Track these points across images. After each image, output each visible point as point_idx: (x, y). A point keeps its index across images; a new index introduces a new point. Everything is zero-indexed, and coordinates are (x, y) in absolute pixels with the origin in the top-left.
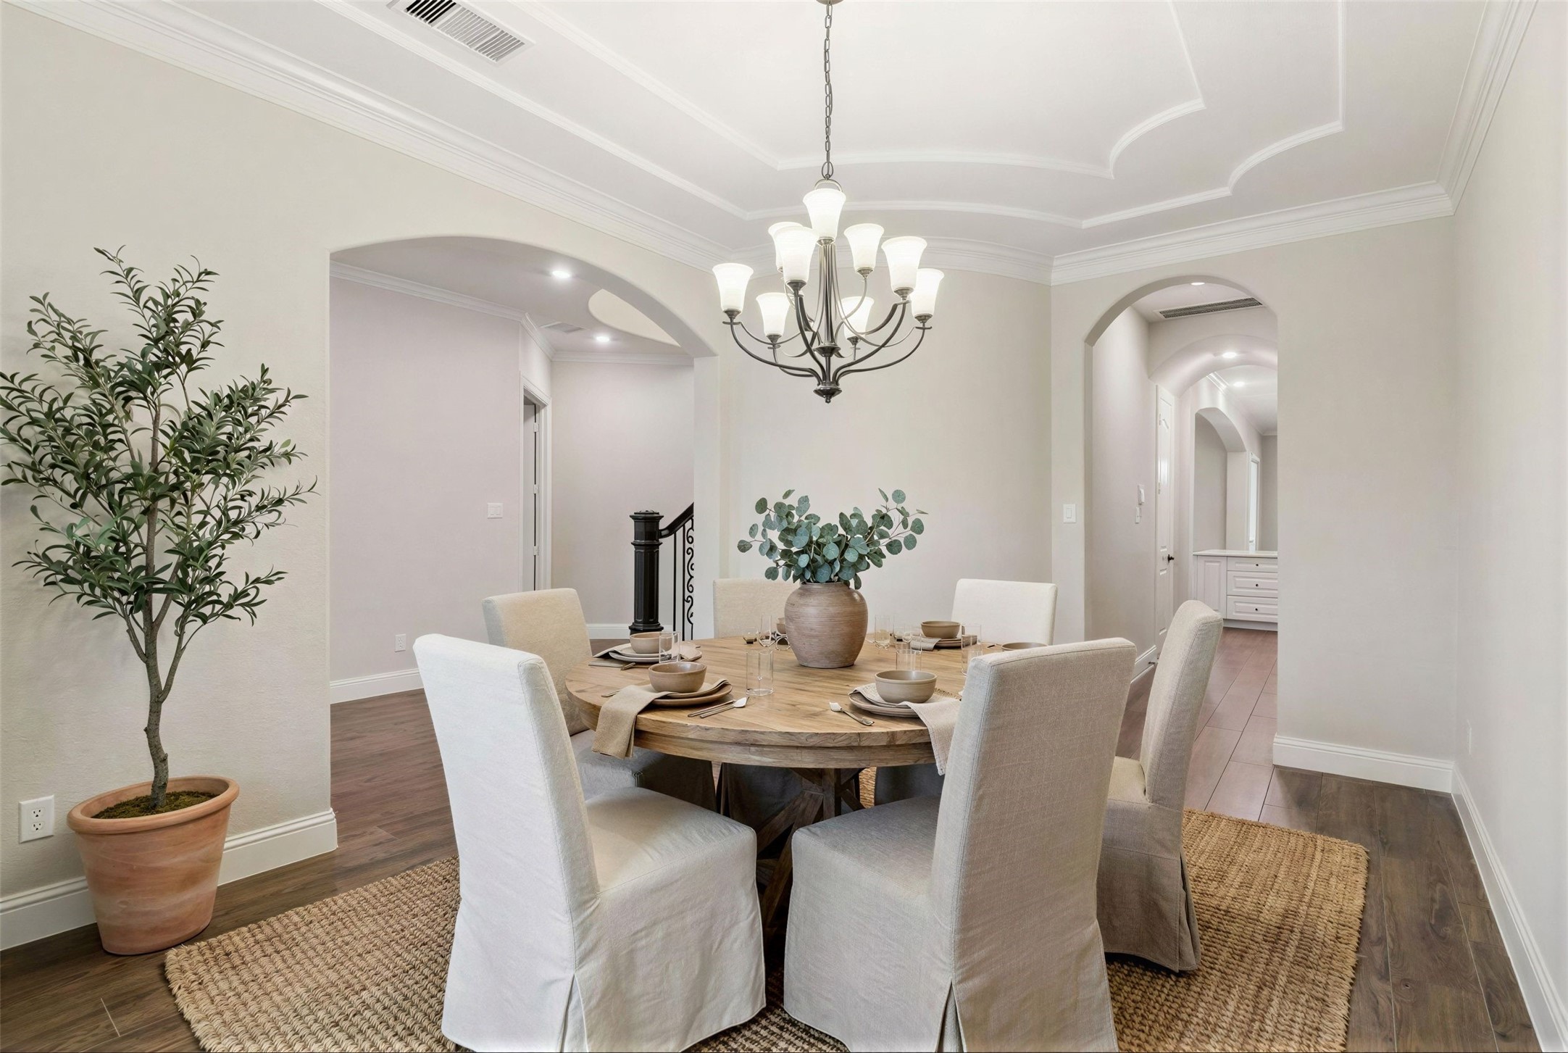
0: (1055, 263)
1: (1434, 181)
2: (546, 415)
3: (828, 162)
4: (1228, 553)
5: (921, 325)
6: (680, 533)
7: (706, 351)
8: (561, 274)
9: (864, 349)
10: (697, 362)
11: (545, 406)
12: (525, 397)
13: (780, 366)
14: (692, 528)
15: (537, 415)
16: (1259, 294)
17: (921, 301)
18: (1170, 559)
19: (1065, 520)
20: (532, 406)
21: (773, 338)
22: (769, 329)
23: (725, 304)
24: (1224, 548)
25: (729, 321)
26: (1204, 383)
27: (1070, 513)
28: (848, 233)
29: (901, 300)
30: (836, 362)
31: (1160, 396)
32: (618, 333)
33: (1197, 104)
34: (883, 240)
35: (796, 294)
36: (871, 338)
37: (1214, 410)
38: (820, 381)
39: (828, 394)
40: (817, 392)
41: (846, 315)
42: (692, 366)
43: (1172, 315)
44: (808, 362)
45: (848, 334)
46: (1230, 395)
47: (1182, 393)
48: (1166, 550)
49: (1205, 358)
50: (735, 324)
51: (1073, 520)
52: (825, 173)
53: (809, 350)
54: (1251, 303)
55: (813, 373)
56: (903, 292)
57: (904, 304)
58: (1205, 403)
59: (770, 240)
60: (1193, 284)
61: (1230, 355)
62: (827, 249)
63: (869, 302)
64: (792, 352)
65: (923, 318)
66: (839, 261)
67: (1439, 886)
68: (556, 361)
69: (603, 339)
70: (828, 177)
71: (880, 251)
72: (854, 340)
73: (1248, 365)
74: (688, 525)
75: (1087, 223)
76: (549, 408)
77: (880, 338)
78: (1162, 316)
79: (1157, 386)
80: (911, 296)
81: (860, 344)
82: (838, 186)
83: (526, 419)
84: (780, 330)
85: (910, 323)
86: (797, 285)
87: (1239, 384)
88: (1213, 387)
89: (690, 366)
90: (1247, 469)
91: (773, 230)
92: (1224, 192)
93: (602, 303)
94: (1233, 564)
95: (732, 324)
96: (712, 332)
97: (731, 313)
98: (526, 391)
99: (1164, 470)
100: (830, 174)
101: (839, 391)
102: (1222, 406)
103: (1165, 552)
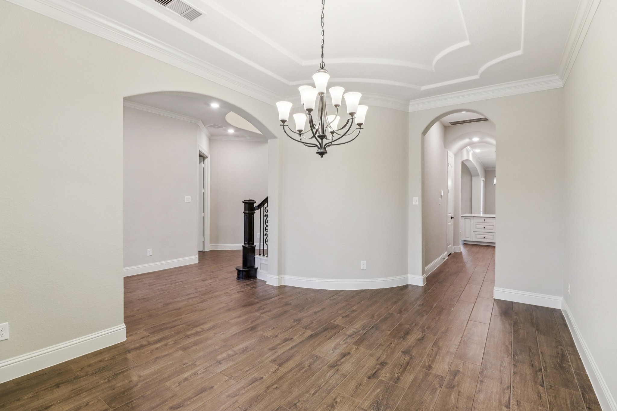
0: (410, 103)
1: (555, 74)
2: (207, 161)
3: (323, 61)
4: (473, 215)
5: (359, 127)
6: (262, 208)
7: (274, 137)
8: (215, 105)
9: (336, 136)
10: (269, 140)
11: (207, 157)
12: (199, 154)
13: (303, 143)
14: (267, 207)
15: (204, 161)
16: (488, 116)
17: (360, 118)
18: (452, 218)
19: (414, 204)
20: (202, 157)
21: (300, 131)
22: (298, 128)
23: (281, 118)
24: (471, 213)
25: (282, 124)
26: (465, 151)
27: (416, 201)
28: (331, 90)
29: (351, 118)
30: (325, 141)
31: (449, 154)
32: (237, 129)
33: (467, 43)
34: (344, 93)
35: (309, 115)
36: (338, 132)
37: (468, 160)
38: (319, 149)
39: (322, 154)
40: (317, 153)
41: (329, 122)
42: (267, 142)
43: (453, 123)
44: (314, 141)
45: (330, 130)
46: (474, 154)
47: (457, 154)
48: (450, 214)
49: (467, 141)
50: (284, 125)
51: (417, 204)
52: (321, 67)
53: (314, 136)
54: (485, 119)
55: (316, 146)
56: (352, 114)
57: (353, 119)
58: (465, 158)
59: (298, 93)
60: (462, 112)
61: (476, 139)
62: (322, 97)
63: (338, 118)
64: (307, 136)
65: (360, 125)
66: (327, 102)
67: (560, 347)
68: (211, 139)
69: (231, 131)
70: (322, 68)
71: (343, 98)
72: (332, 133)
73: (482, 143)
74: (266, 205)
75: (423, 88)
76: (209, 158)
77: (342, 132)
78: (450, 124)
79: (448, 151)
80: (355, 116)
81: (335, 134)
82: (326, 71)
83: (200, 163)
84: (302, 128)
85: (355, 126)
86: (310, 110)
87: (478, 151)
88: (468, 152)
89: (266, 142)
90: (479, 183)
91: (300, 89)
92: (476, 77)
93: (231, 117)
94: (476, 220)
95: (283, 125)
96: (275, 129)
97: (283, 121)
98: (199, 151)
99: (450, 183)
100: (323, 67)
101: (326, 152)
102: (471, 158)
103: (450, 215)
